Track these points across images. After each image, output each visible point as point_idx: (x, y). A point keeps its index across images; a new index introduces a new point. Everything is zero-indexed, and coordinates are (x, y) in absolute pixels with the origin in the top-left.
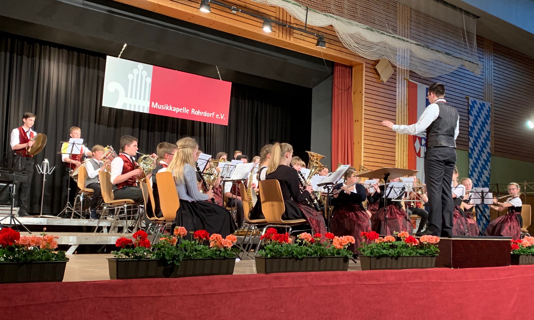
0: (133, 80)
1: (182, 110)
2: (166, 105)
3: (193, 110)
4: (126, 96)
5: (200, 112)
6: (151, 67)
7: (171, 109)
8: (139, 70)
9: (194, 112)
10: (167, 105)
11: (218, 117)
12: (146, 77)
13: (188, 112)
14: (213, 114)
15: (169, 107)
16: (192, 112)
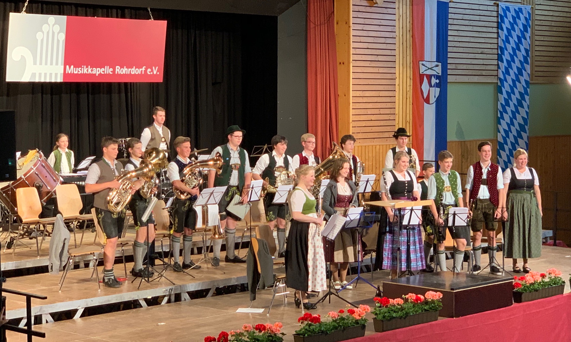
0: (42, 40)
1: (104, 70)
2: (84, 68)
3: (118, 68)
4: (35, 63)
5: (127, 69)
6: (65, 17)
7: (90, 70)
8: (49, 25)
9: (118, 70)
10: (85, 66)
11: (150, 72)
12: (58, 33)
13: (111, 72)
14: (143, 69)
15: (87, 69)
16: (117, 70)
